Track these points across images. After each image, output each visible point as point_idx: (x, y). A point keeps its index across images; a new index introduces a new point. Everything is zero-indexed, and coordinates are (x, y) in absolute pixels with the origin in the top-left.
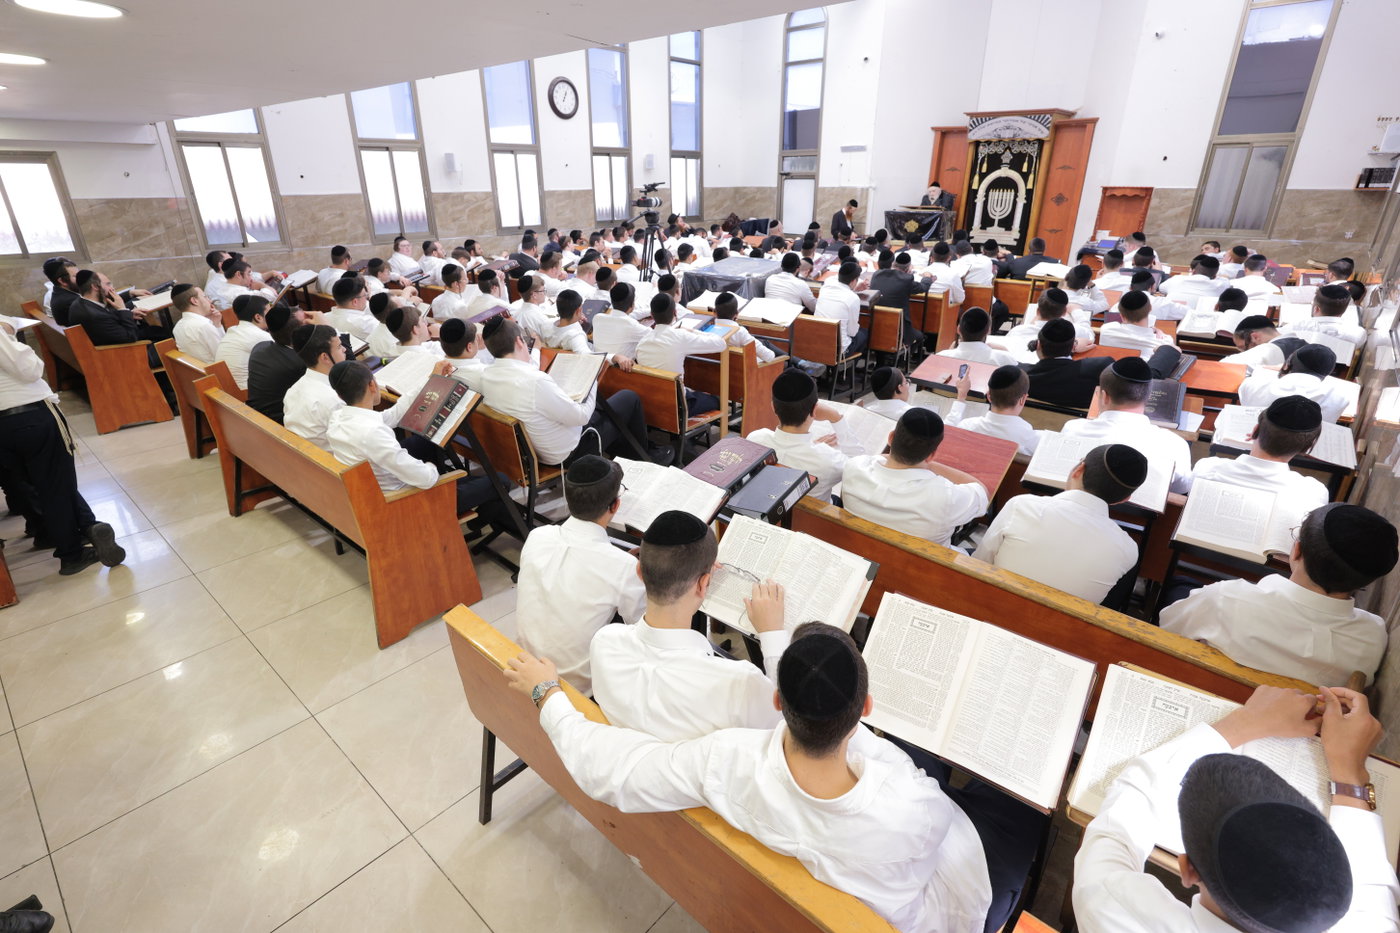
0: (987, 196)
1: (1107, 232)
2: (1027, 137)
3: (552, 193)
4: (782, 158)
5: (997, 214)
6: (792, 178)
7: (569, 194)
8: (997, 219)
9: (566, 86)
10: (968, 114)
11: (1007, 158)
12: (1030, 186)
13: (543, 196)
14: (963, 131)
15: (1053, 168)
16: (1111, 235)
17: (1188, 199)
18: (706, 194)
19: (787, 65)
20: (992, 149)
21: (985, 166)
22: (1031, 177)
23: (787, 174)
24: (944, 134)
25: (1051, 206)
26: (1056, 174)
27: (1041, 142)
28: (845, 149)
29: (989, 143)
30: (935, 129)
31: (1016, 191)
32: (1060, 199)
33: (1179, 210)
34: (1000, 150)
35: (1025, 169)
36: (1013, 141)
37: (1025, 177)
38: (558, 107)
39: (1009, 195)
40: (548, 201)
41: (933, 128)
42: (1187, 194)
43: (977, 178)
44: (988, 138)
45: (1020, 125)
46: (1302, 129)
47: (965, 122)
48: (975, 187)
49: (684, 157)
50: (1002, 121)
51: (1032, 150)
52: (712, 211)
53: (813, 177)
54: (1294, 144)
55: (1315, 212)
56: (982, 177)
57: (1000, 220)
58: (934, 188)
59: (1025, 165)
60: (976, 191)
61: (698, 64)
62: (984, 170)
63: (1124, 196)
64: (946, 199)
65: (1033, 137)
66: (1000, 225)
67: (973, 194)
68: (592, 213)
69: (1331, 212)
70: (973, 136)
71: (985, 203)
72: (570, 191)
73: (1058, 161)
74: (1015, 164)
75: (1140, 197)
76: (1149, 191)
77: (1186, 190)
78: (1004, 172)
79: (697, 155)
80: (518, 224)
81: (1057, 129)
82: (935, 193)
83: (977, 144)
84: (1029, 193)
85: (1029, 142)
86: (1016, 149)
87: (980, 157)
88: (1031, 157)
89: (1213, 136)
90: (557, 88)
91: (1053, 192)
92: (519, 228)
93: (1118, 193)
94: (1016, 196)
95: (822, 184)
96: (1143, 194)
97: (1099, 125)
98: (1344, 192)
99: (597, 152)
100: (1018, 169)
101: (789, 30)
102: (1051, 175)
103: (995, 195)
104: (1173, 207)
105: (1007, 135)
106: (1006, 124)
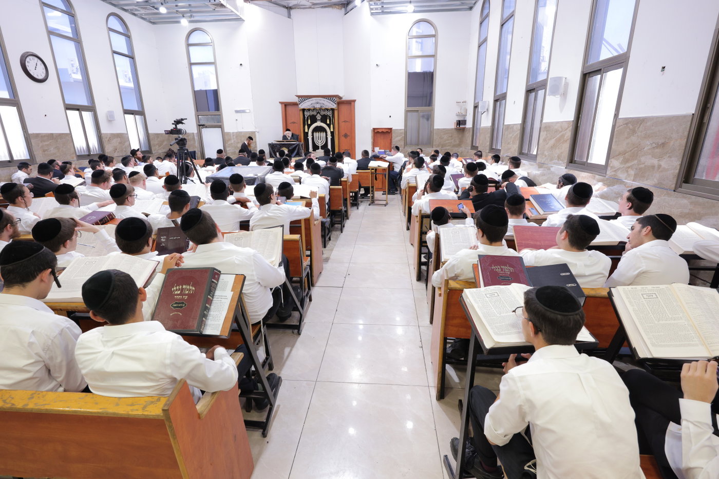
0: (313, 135)
1: (378, 148)
2: (327, 107)
3: (37, 135)
4: (197, 116)
5: (320, 143)
6: (206, 127)
7: (51, 136)
8: (320, 146)
9: (36, 59)
10: (297, 96)
11: (319, 117)
12: (332, 130)
13: (28, 138)
14: (295, 104)
15: (340, 122)
16: (380, 149)
17: (402, 133)
18: (151, 137)
19: (191, 64)
20: (311, 113)
21: (309, 121)
22: (332, 126)
23: (203, 125)
24: (286, 105)
25: (343, 138)
26: (342, 124)
27: (333, 110)
28: (237, 112)
29: (309, 110)
30: (281, 103)
31: (326, 133)
32: (346, 136)
33: (399, 138)
34: (315, 113)
35: (328, 122)
36: (320, 109)
37: (329, 126)
38: (31, 73)
39: (323, 134)
40: (33, 142)
41: (280, 103)
42: (402, 131)
43: (306, 127)
44: (309, 107)
45: (322, 102)
46: (434, 105)
47: (296, 100)
48: (306, 131)
49: (133, 114)
50: (314, 100)
51: (329, 113)
52: (157, 147)
53: (220, 127)
54: (432, 111)
55: (445, 137)
56: (309, 126)
57: (321, 146)
58: (288, 132)
59: (328, 120)
60: (307, 133)
61: (132, 57)
62: (309, 123)
63: (382, 132)
64: (295, 137)
65: (330, 108)
66: (322, 149)
67: (306, 134)
68: (73, 150)
69: (450, 137)
70: (302, 106)
71: (313, 139)
72: (52, 134)
73: (342, 119)
74: (324, 119)
75: (388, 132)
76: (391, 129)
77: (401, 130)
78: (319, 124)
79: (141, 113)
80: (8, 159)
81: (339, 104)
82: (289, 134)
83: (304, 110)
84: (332, 133)
85: (327, 110)
86: (322, 113)
87: (306, 117)
88: (330, 117)
89: (405, 107)
90: (28, 59)
91: (343, 133)
92: (9, 162)
93: (380, 131)
94: (326, 135)
95: (226, 130)
96: (389, 131)
97: (356, 102)
98: (452, 129)
99: (69, 107)
100: (326, 123)
101: (189, 45)
102: (340, 125)
103: (316, 135)
104: (397, 136)
105: (318, 106)
106: (316, 101)
